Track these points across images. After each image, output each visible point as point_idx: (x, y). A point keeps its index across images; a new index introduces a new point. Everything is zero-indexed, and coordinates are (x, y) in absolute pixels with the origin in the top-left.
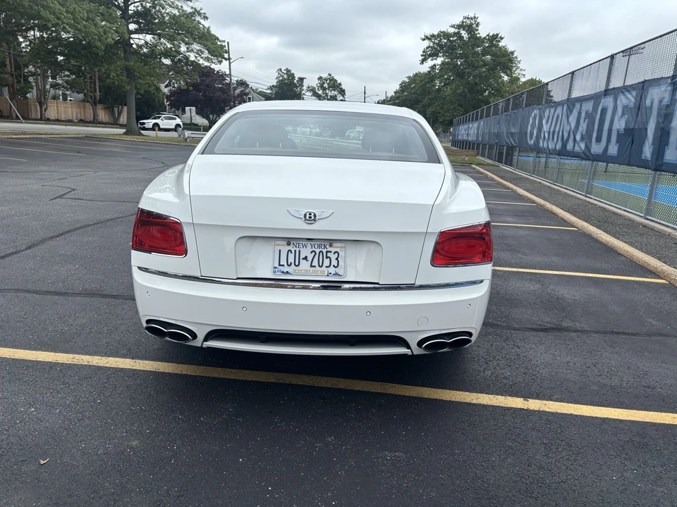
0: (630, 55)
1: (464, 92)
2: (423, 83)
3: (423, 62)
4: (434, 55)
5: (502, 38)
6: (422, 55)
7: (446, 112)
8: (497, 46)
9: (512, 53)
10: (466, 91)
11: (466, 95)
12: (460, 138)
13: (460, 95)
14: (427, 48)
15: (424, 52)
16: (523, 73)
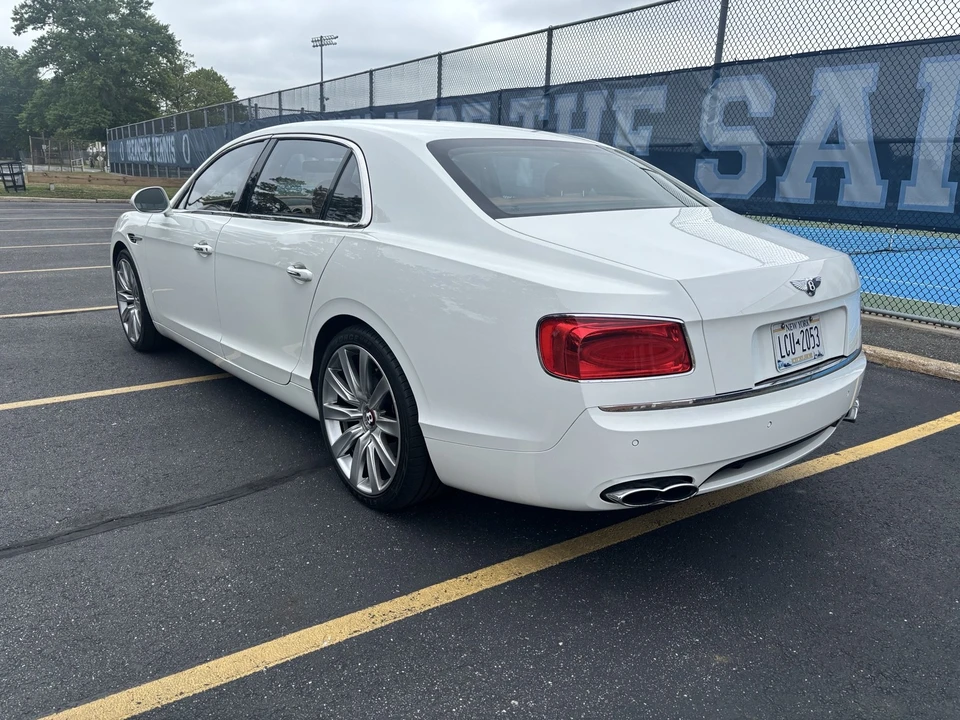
0: (322, 45)
1: (107, 85)
2: (26, 67)
3: (19, 30)
4: (37, 20)
5: (151, 4)
6: (14, 20)
7: (82, 115)
8: (142, 16)
9: (166, 28)
10: (110, 82)
11: (110, 90)
12: (131, 158)
13: (101, 89)
14: (22, 7)
15: (16, 13)
16: (192, 59)
